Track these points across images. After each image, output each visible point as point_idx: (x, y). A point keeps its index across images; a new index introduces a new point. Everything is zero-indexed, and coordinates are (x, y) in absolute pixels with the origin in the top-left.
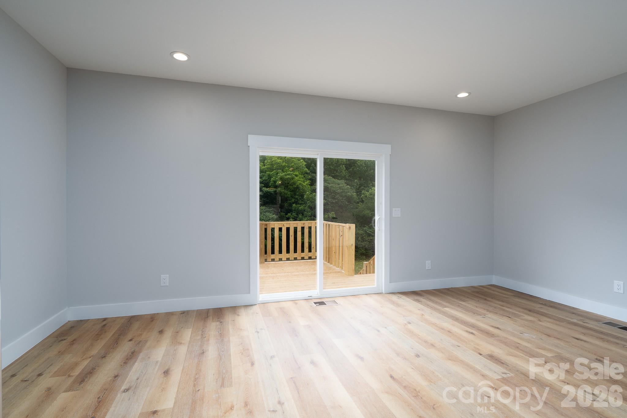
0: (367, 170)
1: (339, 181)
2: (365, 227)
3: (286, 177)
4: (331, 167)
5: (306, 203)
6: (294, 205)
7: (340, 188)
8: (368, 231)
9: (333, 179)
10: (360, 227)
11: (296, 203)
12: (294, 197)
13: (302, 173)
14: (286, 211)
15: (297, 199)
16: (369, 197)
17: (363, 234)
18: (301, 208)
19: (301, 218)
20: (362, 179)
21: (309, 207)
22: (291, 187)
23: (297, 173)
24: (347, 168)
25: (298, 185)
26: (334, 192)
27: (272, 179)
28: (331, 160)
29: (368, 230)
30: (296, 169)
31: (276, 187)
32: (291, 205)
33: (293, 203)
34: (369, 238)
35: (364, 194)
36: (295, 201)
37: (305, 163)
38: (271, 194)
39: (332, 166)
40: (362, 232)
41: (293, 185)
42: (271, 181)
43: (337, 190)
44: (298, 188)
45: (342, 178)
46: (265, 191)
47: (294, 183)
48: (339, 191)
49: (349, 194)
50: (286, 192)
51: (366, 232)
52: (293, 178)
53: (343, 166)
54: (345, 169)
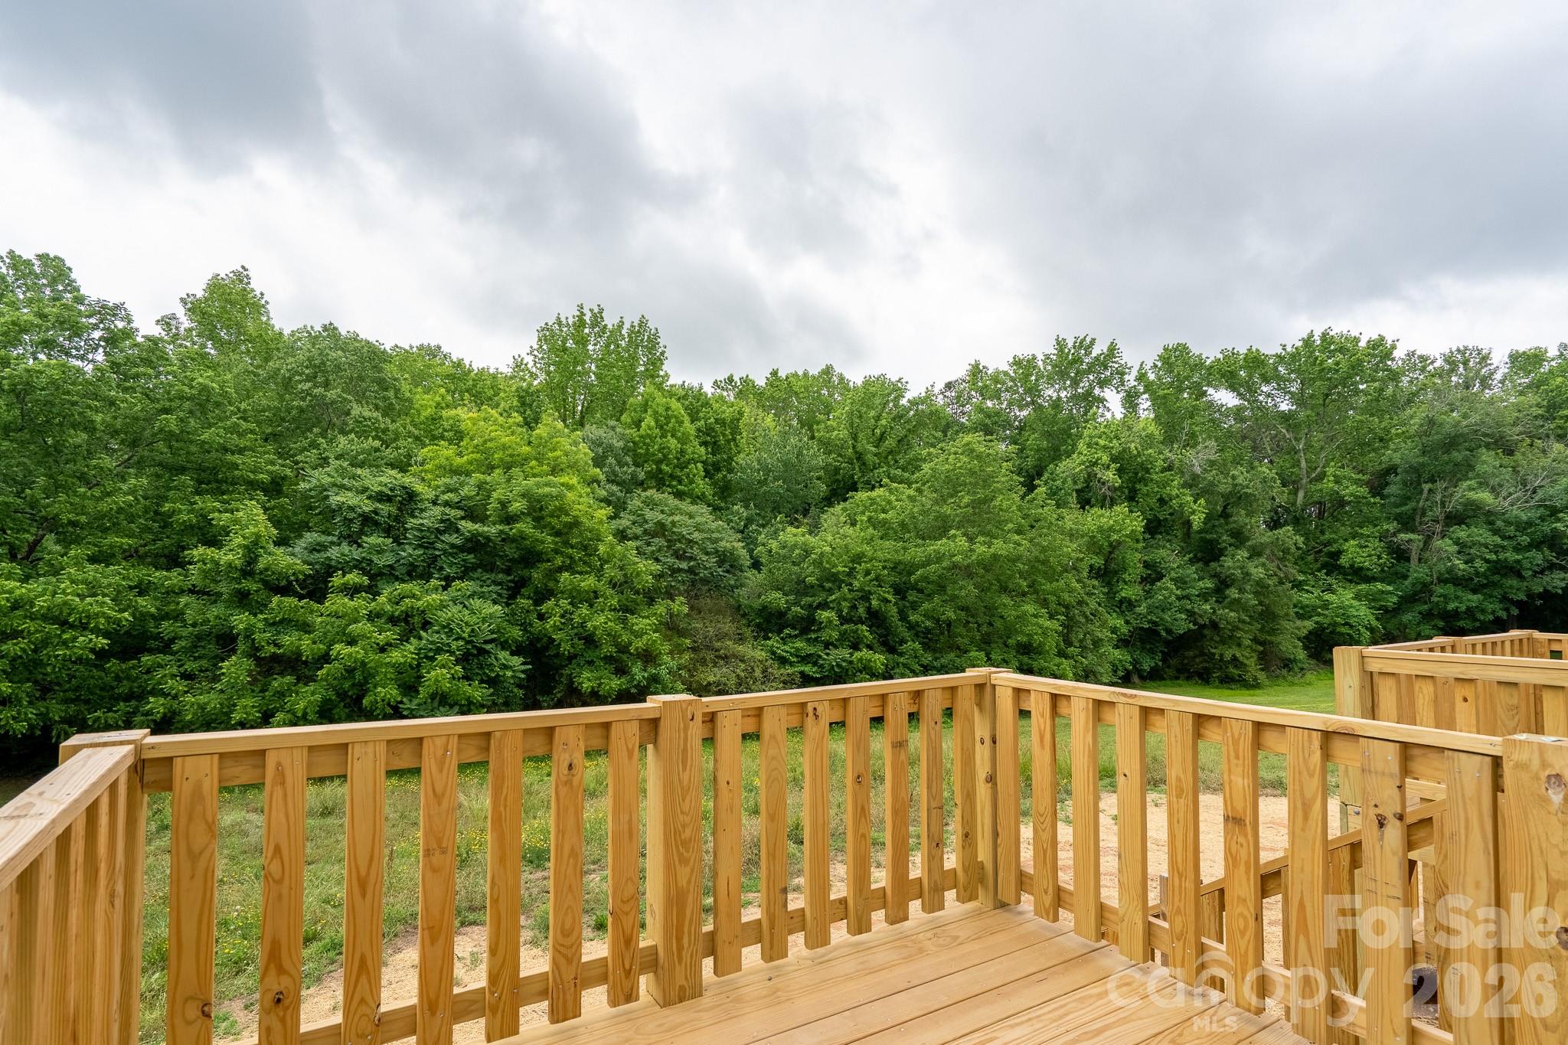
0: (766, 479)
1: (693, 508)
2: (769, 639)
3: (540, 491)
4: (664, 467)
5: (599, 572)
6: (565, 576)
7: (698, 528)
8: (779, 651)
9: (677, 502)
10: (756, 638)
11: (569, 568)
12: (562, 553)
13: (584, 479)
14: (535, 593)
15: (571, 558)
16: (778, 554)
17: (767, 660)
18: (588, 582)
19: (586, 615)
20: (753, 505)
21: (610, 582)
22: (554, 521)
23: (573, 481)
24: (708, 474)
25: (576, 517)
26: (680, 538)
27: (495, 495)
28: (664, 448)
29: (778, 648)
30: (567, 468)
31: (509, 519)
32: (552, 574)
33: (560, 570)
34: (782, 671)
35: (763, 545)
36: (563, 562)
37: (591, 453)
38: (488, 539)
39: (667, 465)
40: (763, 654)
41: (558, 517)
42: (492, 500)
43: (689, 534)
44: (576, 523)
45: (701, 498)
46: (469, 532)
47: (562, 510)
48: (696, 535)
49: (723, 544)
50: (538, 535)
51: (774, 653)
52: (560, 497)
53: (696, 466)
54: (703, 474)
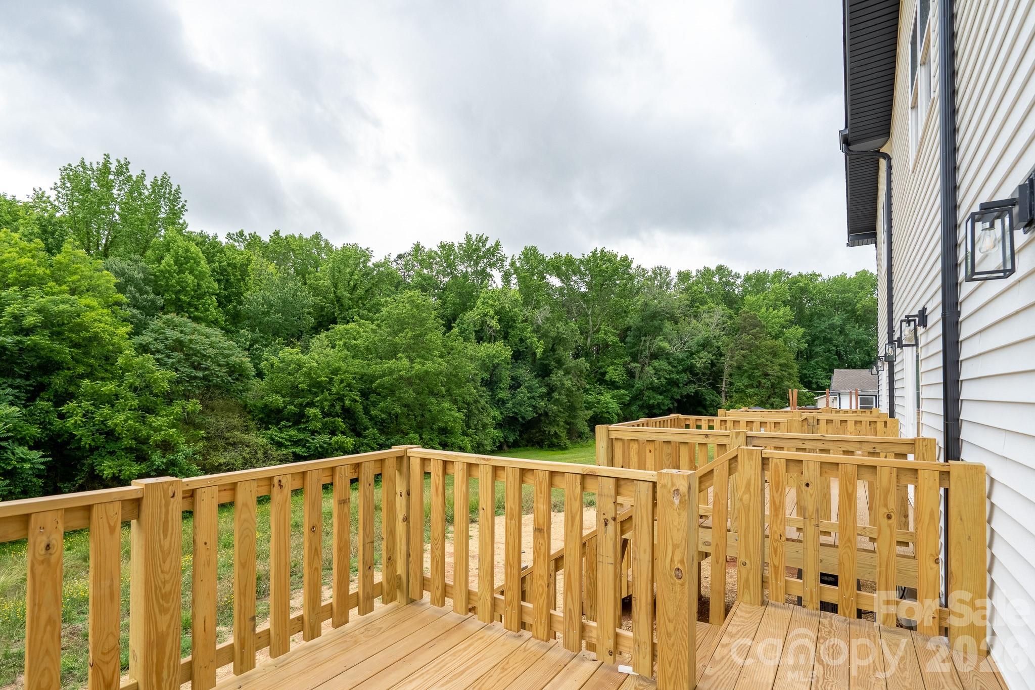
0: (268, 311)
1: (208, 330)
2: (269, 429)
3: (55, 308)
4: (182, 297)
5: (120, 379)
6: (86, 382)
7: (212, 345)
8: (277, 438)
9: (194, 325)
10: (258, 429)
11: (91, 375)
12: (83, 362)
13: (106, 302)
14: (55, 396)
15: (91, 366)
16: (278, 367)
17: (267, 445)
18: (109, 387)
19: (107, 414)
20: (257, 330)
21: (130, 387)
22: (74, 335)
23: (94, 303)
24: (220, 304)
25: (96, 333)
26: (196, 353)
27: (8, 309)
28: (182, 282)
29: (276, 436)
30: (88, 291)
31: (24, 331)
32: (74, 380)
33: (82, 377)
34: (279, 452)
35: (266, 360)
36: (83, 370)
37: (114, 280)
39: (185, 296)
40: (265, 440)
41: (78, 332)
43: (204, 350)
44: (95, 338)
45: (214, 323)
47: (83, 327)
48: (210, 351)
49: (233, 358)
50: (56, 346)
51: (273, 439)
52: (79, 314)
53: (211, 298)
54: (216, 304)
